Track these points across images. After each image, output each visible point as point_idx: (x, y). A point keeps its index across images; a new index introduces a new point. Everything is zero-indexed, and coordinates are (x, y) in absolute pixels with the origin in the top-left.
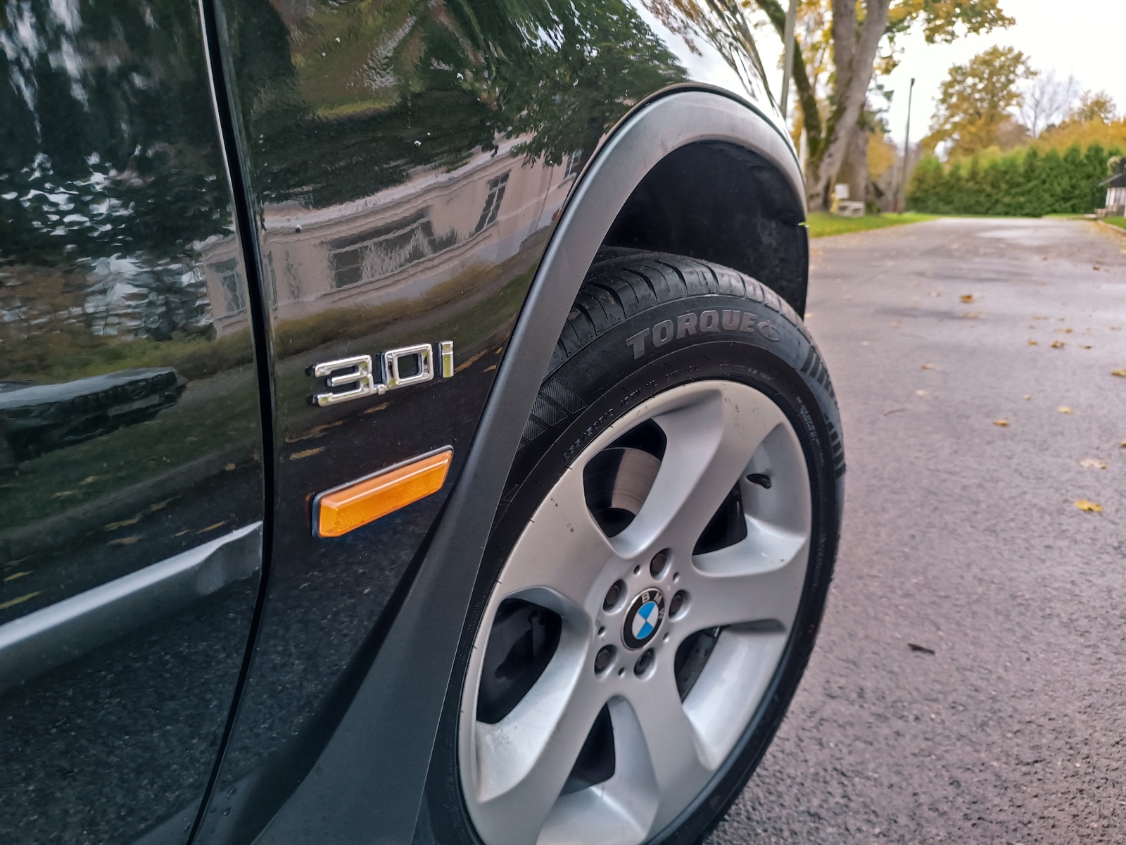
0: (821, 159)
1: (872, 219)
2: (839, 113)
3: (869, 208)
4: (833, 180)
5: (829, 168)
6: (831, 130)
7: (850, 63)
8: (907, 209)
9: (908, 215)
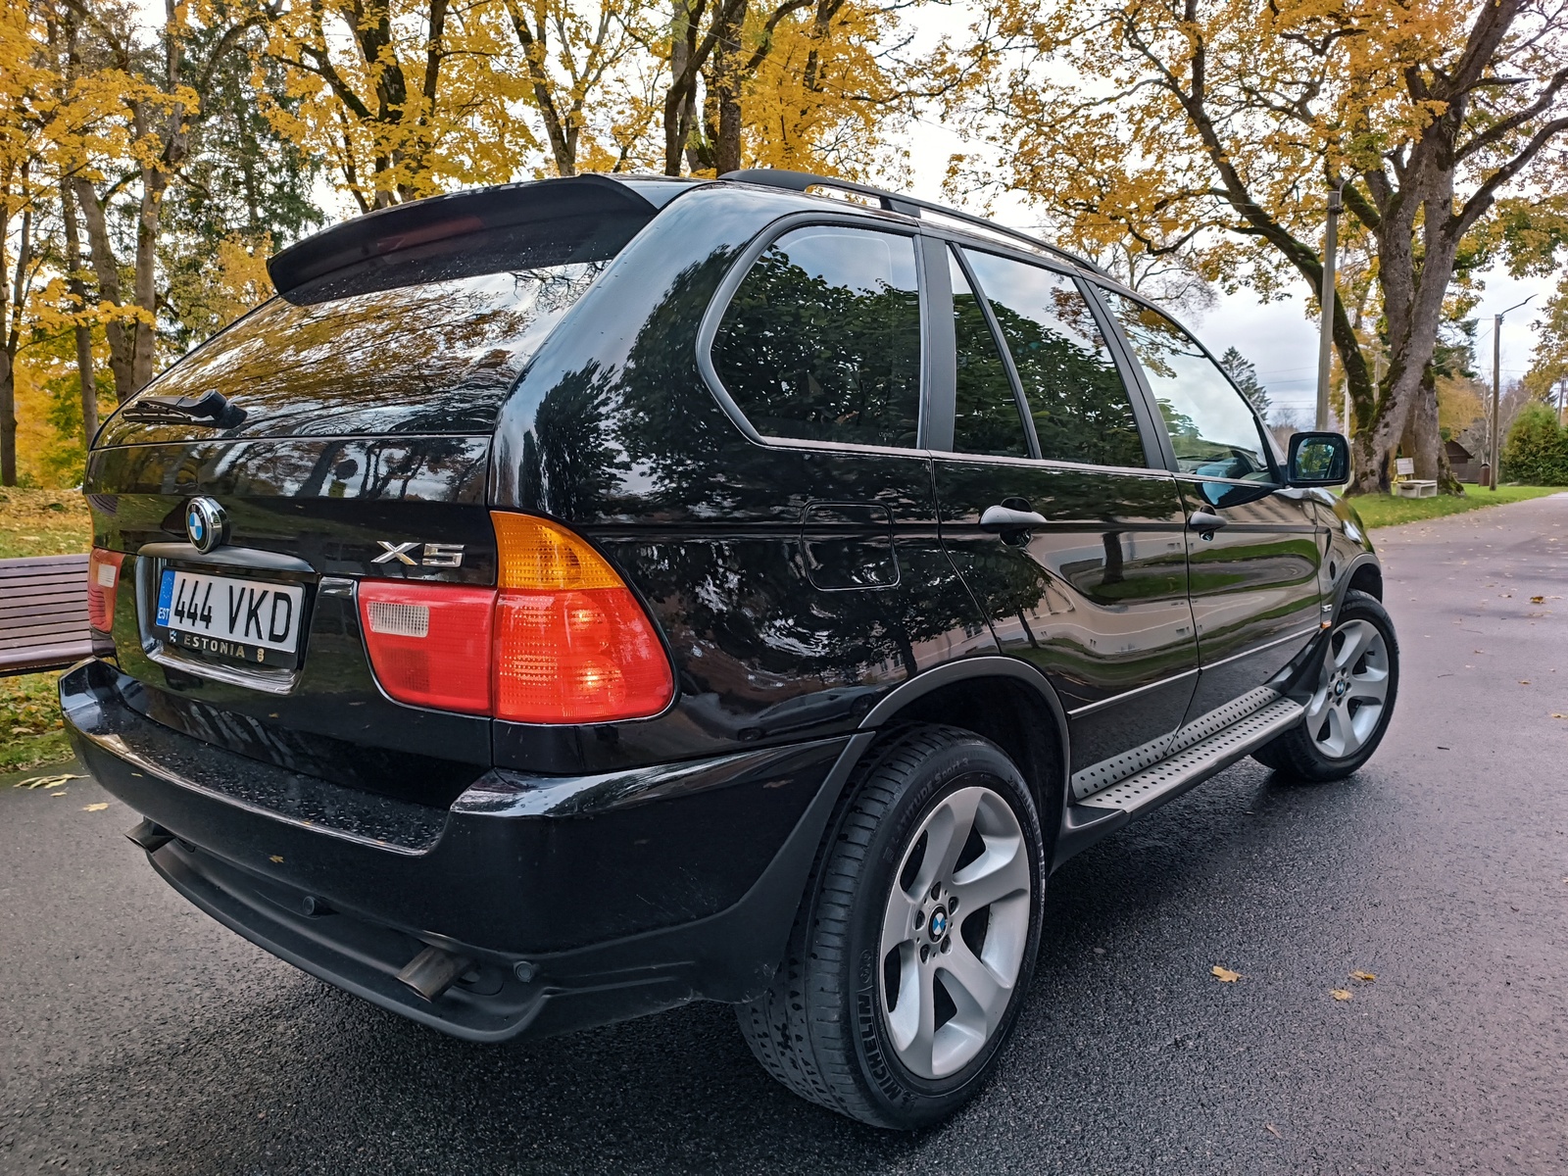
0: (1374, 430)
1: (1451, 500)
2: (1396, 372)
3: (1445, 485)
4: (1392, 455)
5: (1386, 439)
6: (1386, 394)
7: (1408, 311)
8: (1504, 480)
9: (1503, 490)
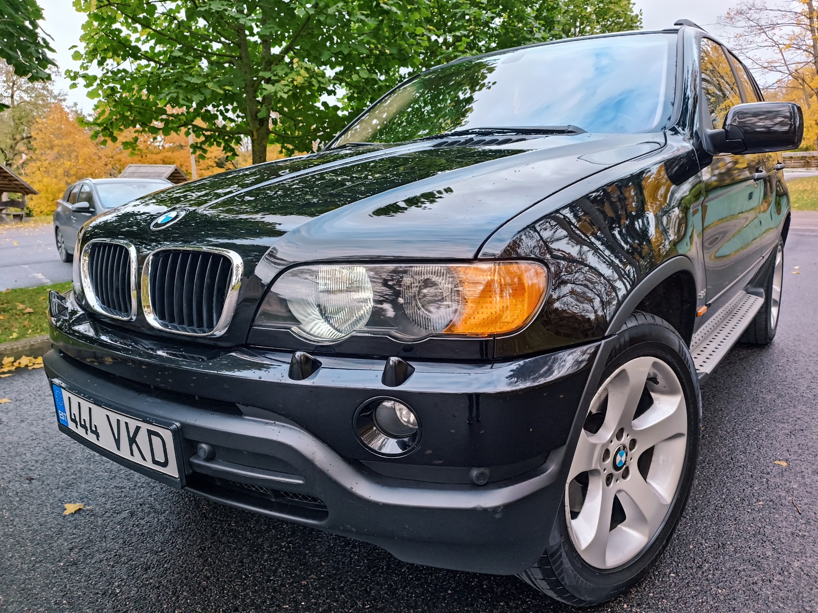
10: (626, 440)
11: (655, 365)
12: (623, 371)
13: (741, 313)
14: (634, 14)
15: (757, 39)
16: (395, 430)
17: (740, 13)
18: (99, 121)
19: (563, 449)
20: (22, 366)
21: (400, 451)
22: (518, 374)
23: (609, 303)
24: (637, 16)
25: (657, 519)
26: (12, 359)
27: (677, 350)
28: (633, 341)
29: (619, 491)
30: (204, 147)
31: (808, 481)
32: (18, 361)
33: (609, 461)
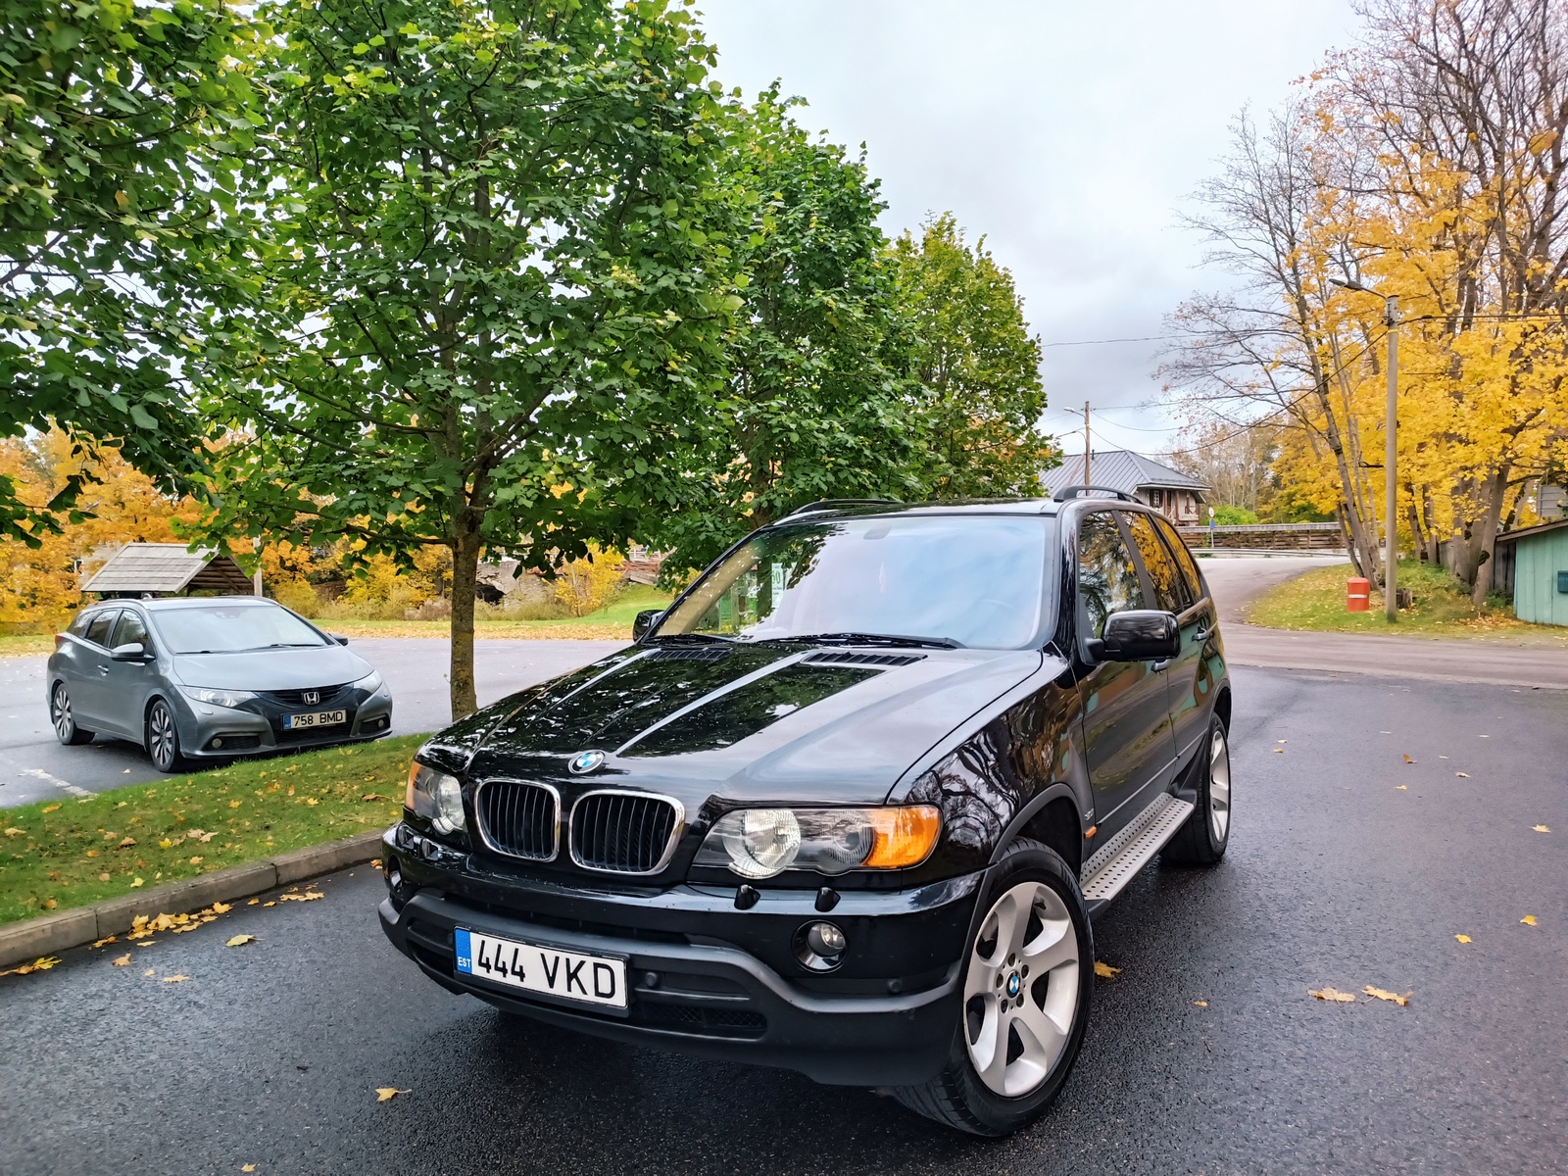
10: (1017, 966)
11: (1039, 889)
12: (1009, 896)
13: (1161, 825)
14: (1028, 339)
15: (1227, 350)
16: (823, 951)
17: (1198, 311)
18: (204, 524)
19: (960, 963)
20: (162, 927)
21: (828, 967)
22: (918, 900)
23: (993, 831)
24: (1032, 343)
25: (1055, 1050)
26: (145, 919)
27: (1059, 874)
28: (1016, 866)
29: (1015, 1019)
30: (364, 558)
31: (1226, 1020)
32: (154, 922)
33: (1003, 986)
